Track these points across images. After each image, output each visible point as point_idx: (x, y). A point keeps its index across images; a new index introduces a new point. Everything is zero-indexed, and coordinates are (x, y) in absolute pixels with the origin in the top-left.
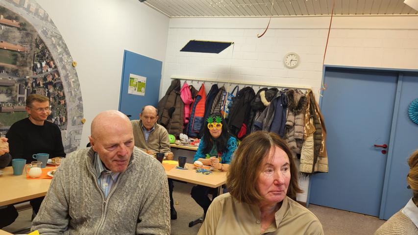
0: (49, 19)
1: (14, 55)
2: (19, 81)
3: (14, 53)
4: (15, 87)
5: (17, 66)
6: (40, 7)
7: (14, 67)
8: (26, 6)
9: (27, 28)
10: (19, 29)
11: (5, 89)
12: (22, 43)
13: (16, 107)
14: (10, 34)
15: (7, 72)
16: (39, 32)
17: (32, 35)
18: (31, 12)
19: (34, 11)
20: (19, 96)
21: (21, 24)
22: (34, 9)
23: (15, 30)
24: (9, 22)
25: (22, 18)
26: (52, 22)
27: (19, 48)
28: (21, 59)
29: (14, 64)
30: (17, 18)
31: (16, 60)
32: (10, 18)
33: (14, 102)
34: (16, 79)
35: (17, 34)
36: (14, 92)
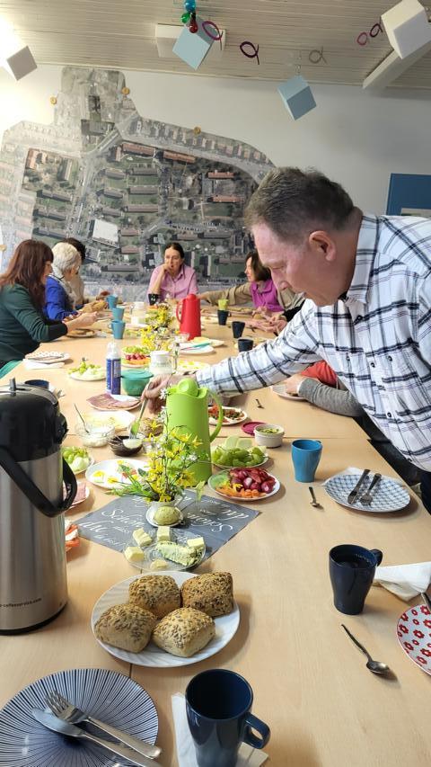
0: (267, 161)
1: (229, 207)
2: (235, 232)
3: (229, 205)
4: (231, 239)
5: (234, 217)
6: (256, 150)
7: (230, 219)
8: (239, 154)
9: (241, 176)
10: (232, 179)
11: (221, 241)
12: (236, 193)
13: (234, 258)
14: (224, 187)
15: (223, 225)
16: (256, 177)
17: (247, 183)
18: (246, 158)
19: (248, 157)
20: (235, 247)
21: (235, 174)
22: (249, 153)
23: (230, 181)
24: (223, 175)
25: (236, 168)
26: (270, 163)
27: (233, 199)
28: (236, 210)
29: (230, 215)
30: (230, 169)
31: (231, 211)
32: (223, 171)
33: (231, 254)
34: (232, 230)
35: (232, 185)
36: (230, 244)
